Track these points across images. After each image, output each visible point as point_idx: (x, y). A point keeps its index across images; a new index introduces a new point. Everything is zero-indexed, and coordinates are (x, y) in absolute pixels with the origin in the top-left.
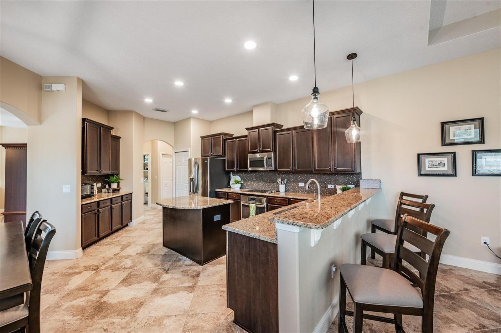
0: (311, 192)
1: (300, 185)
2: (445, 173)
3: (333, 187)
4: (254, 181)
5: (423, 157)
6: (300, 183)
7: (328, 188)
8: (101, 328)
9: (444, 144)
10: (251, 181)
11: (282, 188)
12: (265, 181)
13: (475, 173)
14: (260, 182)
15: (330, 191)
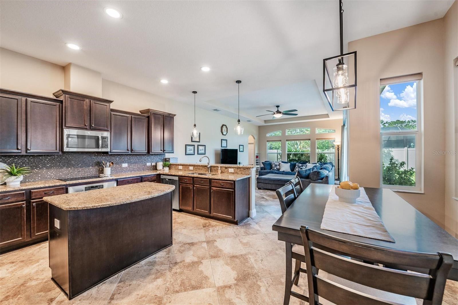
0: (134, 170)
1: (123, 166)
2: (191, 154)
3: (150, 165)
4: (47, 168)
5: (187, 146)
6: (123, 164)
7: (147, 165)
8: (262, 263)
9: (192, 141)
10: (40, 169)
11: (108, 171)
12: (73, 166)
13: (198, 154)
14: (62, 168)
15: (148, 168)
